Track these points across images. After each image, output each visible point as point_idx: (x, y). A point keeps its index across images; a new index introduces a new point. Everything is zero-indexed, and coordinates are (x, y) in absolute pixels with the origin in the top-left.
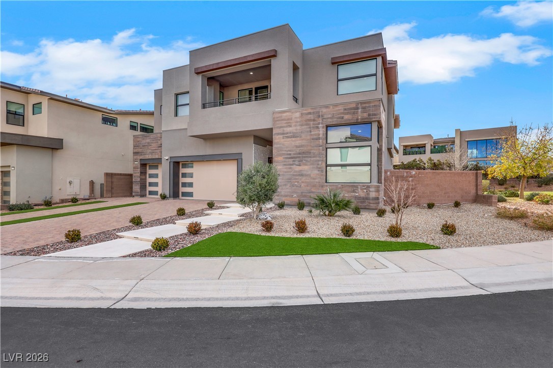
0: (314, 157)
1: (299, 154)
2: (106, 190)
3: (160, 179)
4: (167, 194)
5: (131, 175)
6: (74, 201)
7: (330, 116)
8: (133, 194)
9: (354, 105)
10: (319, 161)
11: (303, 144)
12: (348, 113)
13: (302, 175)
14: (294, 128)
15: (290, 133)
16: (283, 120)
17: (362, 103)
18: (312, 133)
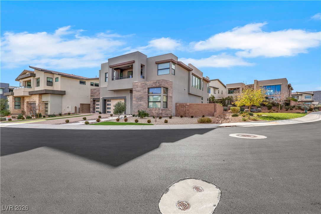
0: (144, 99)
1: (140, 97)
2: (81, 110)
3: (99, 106)
4: (102, 112)
5: (90, 104)
6: (69, 114)
7: (149, 85)
8: (90, 112)
9: (156, 81)
10: (146, 100)
11: (141, 94)
12: (154, 84)
13: (141, 105)
15: (138, 90)
16: (136, 85)
17: (158, 81)
18: (144, 90)
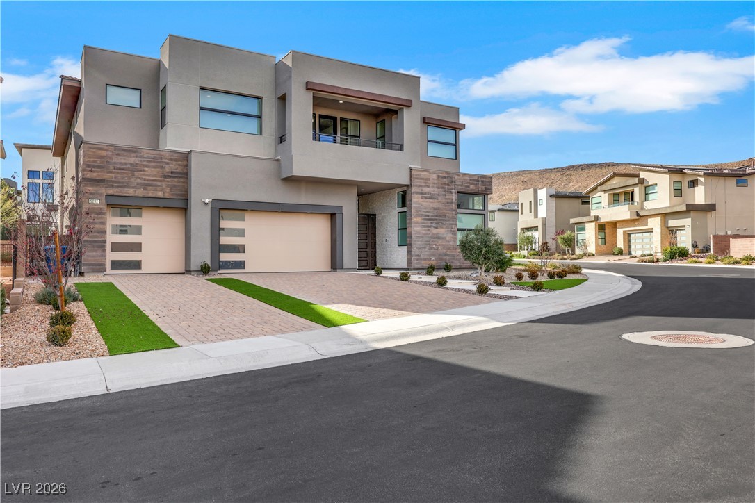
0: (449, 220)
1: (437, 216)
7: (460, 183)
9: (476, 178)
10: (452, 224)
11: (440, 206)
12: (472, 184)
13: (439, 238)
14: (432, 189)
15: (428, 194)
16: (421, 179)
17: (481, 177)
18: (447, 197)
